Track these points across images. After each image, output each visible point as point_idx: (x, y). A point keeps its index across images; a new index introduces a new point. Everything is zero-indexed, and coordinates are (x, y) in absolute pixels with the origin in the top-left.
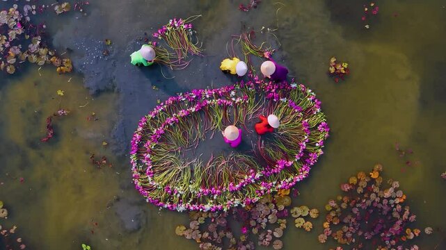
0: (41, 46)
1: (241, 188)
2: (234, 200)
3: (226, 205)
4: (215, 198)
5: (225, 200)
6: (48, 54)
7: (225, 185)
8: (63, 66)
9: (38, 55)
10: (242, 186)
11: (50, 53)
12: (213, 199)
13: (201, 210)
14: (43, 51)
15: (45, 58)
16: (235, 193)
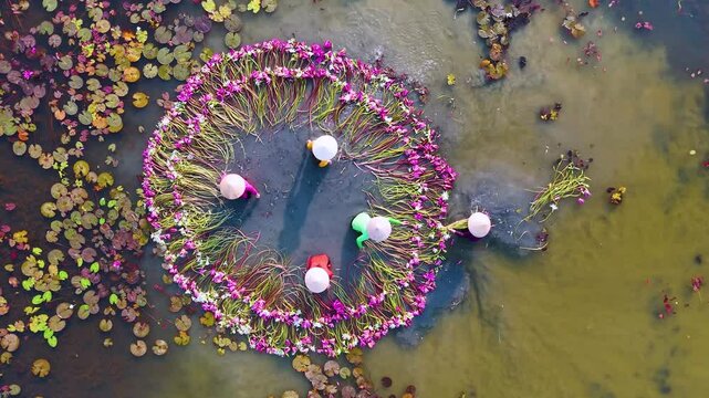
0: (506, 20)
1: (269, 320)
2: (244, 324)
3: (228, 318)
4: (223, 297)
5: (234, 312)
6: (500, 36)
7: (253, 294)
8: (495, 65)
9: (492, 22)
10: (273, 318)
11: (503, 39)
12: (220, 295)
13: (188, 292)
14: (501, 27)
15: (492, 35)
16: (254, 316)
